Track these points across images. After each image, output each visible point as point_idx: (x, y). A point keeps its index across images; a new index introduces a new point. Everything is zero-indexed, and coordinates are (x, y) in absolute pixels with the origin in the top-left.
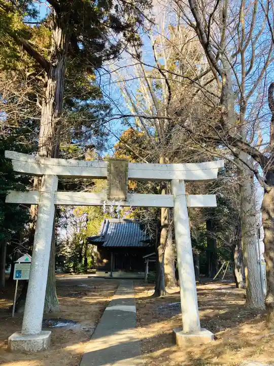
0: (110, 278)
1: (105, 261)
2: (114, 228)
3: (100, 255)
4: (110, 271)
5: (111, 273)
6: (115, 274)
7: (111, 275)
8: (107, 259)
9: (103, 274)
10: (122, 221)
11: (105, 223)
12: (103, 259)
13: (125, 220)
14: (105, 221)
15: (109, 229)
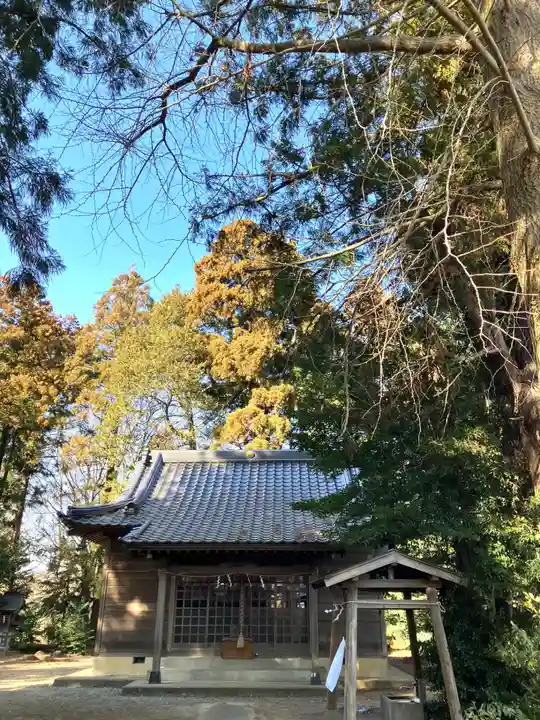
0: (146, 692)
1: (136, 608)
2: (178, 479)
3: (120, 583)
4: (151, 654)
5: (156, 664)
6: (177, 669)
7: (155, 677)
8: (143, 601)
9: (123, 666)
10: (210, 456)
11: (148, 463)
12: (131, 599)
13: (220, 454)
14: (149, 458)
15: (158, 486)
